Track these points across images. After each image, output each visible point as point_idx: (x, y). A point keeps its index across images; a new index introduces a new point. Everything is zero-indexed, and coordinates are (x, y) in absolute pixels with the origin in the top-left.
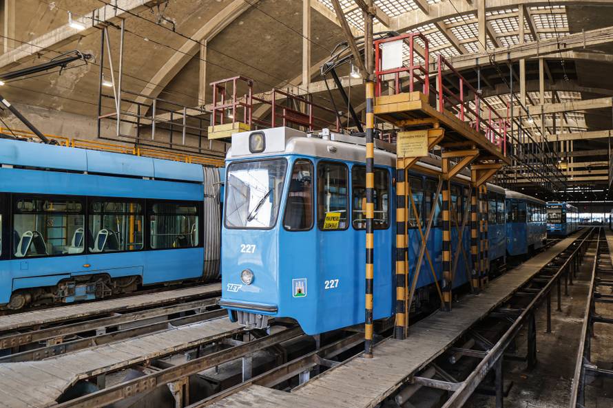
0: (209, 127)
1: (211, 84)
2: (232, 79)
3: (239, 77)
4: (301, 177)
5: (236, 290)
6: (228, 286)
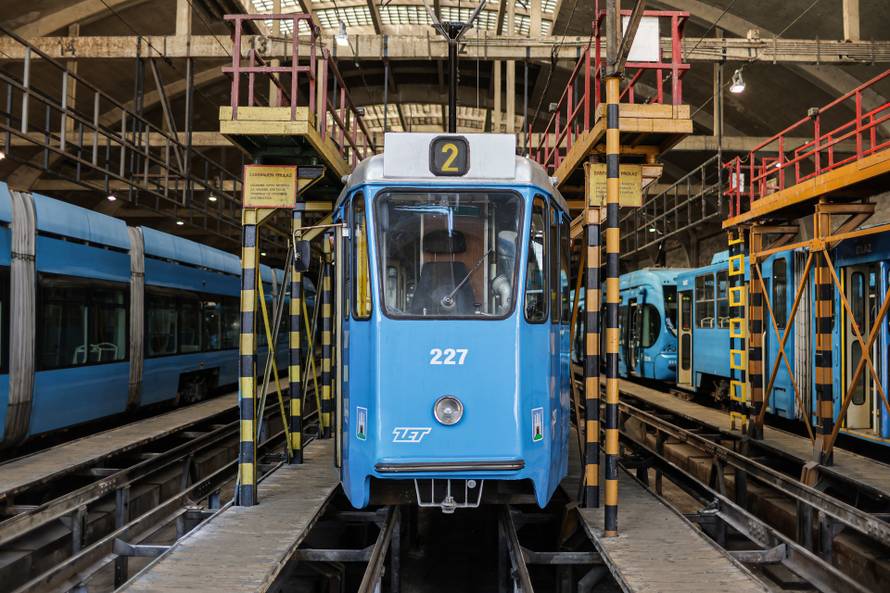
5: (417, 438)
6: (394, 432)
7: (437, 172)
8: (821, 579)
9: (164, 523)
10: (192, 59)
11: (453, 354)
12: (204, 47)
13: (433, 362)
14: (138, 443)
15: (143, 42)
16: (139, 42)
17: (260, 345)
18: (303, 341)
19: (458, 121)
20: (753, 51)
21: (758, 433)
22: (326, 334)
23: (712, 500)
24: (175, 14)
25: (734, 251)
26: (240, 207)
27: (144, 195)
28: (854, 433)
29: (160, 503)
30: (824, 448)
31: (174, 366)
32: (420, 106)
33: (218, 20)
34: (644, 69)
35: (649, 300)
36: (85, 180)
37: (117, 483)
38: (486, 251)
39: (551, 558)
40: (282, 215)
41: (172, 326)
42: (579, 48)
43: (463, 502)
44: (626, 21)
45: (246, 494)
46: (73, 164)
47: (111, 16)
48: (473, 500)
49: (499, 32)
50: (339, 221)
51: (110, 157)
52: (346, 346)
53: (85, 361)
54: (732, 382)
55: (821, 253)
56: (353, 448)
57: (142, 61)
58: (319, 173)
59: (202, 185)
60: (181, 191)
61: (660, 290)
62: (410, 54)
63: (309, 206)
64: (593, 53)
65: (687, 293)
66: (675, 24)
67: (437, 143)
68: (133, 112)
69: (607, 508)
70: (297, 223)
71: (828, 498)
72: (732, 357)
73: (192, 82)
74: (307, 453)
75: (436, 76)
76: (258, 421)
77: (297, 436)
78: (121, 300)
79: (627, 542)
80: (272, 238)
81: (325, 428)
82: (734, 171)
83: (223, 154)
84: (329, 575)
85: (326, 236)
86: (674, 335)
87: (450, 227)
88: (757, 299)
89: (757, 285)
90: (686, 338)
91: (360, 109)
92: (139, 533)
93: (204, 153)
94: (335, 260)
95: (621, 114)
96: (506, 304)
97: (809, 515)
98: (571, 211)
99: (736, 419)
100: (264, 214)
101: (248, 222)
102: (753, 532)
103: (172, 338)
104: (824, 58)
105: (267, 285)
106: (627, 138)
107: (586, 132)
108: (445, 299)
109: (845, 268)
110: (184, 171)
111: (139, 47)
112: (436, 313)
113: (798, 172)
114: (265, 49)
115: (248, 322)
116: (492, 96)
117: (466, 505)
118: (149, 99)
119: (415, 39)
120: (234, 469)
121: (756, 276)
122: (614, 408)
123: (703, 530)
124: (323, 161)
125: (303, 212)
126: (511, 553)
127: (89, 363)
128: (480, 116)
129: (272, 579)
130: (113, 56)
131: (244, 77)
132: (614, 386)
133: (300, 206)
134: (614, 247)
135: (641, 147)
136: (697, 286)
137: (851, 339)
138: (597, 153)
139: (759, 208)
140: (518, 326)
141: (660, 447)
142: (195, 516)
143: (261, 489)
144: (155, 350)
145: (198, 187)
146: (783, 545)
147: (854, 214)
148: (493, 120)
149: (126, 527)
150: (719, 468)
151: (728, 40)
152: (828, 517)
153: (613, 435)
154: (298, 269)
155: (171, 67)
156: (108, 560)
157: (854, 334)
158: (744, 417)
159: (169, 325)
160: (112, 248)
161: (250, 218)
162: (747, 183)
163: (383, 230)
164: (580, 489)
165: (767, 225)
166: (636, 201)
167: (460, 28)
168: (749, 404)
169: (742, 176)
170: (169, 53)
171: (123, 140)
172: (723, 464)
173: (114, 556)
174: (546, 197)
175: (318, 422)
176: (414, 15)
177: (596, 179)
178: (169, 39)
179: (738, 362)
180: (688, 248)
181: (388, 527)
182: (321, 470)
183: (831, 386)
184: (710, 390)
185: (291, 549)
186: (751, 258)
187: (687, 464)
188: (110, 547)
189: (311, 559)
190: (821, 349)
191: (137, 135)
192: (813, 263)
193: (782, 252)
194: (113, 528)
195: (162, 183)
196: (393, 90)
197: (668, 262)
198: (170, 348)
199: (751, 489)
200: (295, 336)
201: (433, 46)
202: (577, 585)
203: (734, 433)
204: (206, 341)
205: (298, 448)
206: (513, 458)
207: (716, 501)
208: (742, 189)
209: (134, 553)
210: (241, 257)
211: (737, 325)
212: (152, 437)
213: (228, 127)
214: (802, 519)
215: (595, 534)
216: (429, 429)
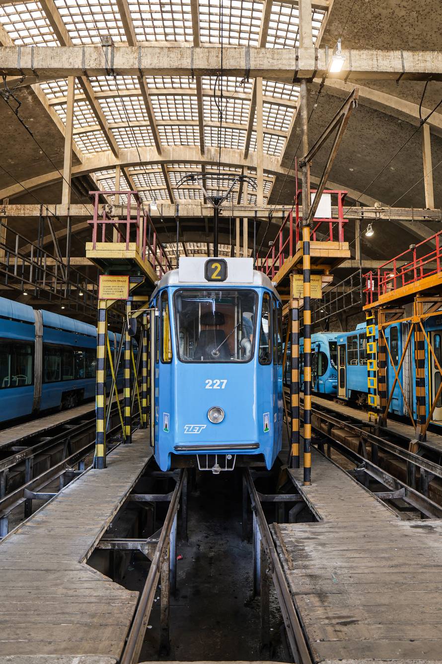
0: (87, 244)
5: (198, 431)
6: (185, 428)
7: (209, 280)
8: (426, 508)
9: (53, 479)
10: (71, 217)
11: (219, 383)
12: (77, 211)
13: (207, 387)
14: (38, 432)
15: (43, 207)
16: (41, 208)
17: (108, 376)
18: (132, 374)
19: (219, 252)
20: (378, 214)
21: (384, 423)
22: (145, 370)
23: (361, 463)
24: (62, 193)
25: (369, 323)
26: (97, 299)
27: (43, 292)
28: (437, 423)
29: (51, 467)
30: (421, 432)
31: (59, 388)
32: (195, 244)
33: (85, 196)
34: (322, 222)
35: (321, 350)
36: (11, 284)
37: (26, 456)
38: (236, 325)
39: (274, 498)
40: (120, 303)
41: (58, 365)
42: (284, 212)
43: (224, 467)
44: (313, 196)
45: (100, 462)
46: (4, 275)
47: (27, 194)
48: (230, 466)
49: (239, 203)
50: (153, 307)
51: (24, 271)
52: (157, 377)
53: (9, 385)
54: (369, 395)
55: (418, 324)
56: (161, 435)
57: (43, 218)
58: (141, 280)
59: (75, 286)
60: (64, 290)
61: (328, 344)
62: (191, 214)
63: (135, 299)
64: (294, 215)
65: (343, 346)
66: (340, 197)
67: (208, 263)
68: (38, 246)
69: (305, 469)
70: (129, 308)
71: (426, 460)
72: (369, 381)
73: (70, 230)
74: (134, 437)
75: (204, 227)
76: (106, 420)
77: (128, 428)
78: (29, 351)
79: (317, 488)
80: (114, 316)
81: (144, 423)
82: (369, 279)
83: (87, 270)
84: (147, 508)
85: (145, 315)
86: (335, 368)
87: (214, 310)
88: (383, 349)
89: (382, 341)
90: (342, 370)
91: (164, 245)
92: (38, 485)
93: (78, 269)
94: (150, 328)
95: (311, 247)
96: (248, 354)
97: (414, 469)
98: (282, 301)
99: (372, 416)
100: (110, 303)
101: (101, 307)
102: (386, 481)
103: (58, 373)
104: (416, 218)
105: (112, 342)
106: (314, 260)
107: (291, 257)
108: (214, 351)
109: (430, 332)
110: (65, 279)
111: (41, 210)
112: (209, 359)
113: (403, 280)
114: (111, 211)
115: (101, 364)
116: (234, 238)
117: (226, 469)
118: (46, 240)
119: (194, 206)
120: (93, 447)
121: (382, 337)
122: (309, 412)
123: (358, 481)
124: (143, 273)
125: (132, 302)
126: (251, 495)
127: (11, 386)
128: (228, 249)
129: (115, 513)
130: (26, 215)
131: (100, 226)
132: (308, 399)
133: (130, 298)
134: (308, 321)
135: (322, 265)
136: (348, 342)
137: (434, 371)
138: (297, 268)
139: (383, 299)
140: (255, 366)
141: (329, 432)
142: (70, 475)
143: (108, 458)
144: (48, 379)
145: (73, 288)
146: (404, 489)
147: (436, 303)
148: (235, 252)
149: (31, 482)
150: (363, 444)
151: (364, 208)
152: (425, 471)
153: (308, 427)
154: (129, 334)
155: (59, 222)
156: (20, 502)
157: (436, 367)
158: (376, 414)
159: (56, 364)
160: (25, 322)
161: (102, 305)
162: (376, 285)
163: (178, 312)
164: (289, 459)
165: (387, 308)
166: (319, 296)
167: (220, 199)
168: (379, 407)
169: (373, 281)
170: (58, 214)
171: (31, 261)
172: (366, 441)
173: (24, 499)
174: (270, 293)
175: (140, 419)
176: (192, 194)
177: (296, 283)
178: (58, 206)
179: (372, 384)
180: (341, 321)
181: (181, 481)
182: (142, 447)
183: (425, 397)
184: (357, 399)
185: (126, 495)
186: (379, 327)
187: (344, 440)
188: (22, 495)
189: (137, 500)
190: (419, 377)
191: (40, 259)
192: (414, 329)
193: (395, 323)
194: (24, 483)
195: (53, 285)
196: (181, 235)
197: (330, 329)
198: (57, 377)
199: (380, 454)
200: (127, 371)
201: (203, 210)
202: (288, 513)
203: (370, 423)
204: (77, 372)
205: (129, 434)
206: (253, 442)
207: (364, 463)
208: (373, 289)
209: (35, 497)
210: (97, 327)
211: (371, 363)
212: (46, 428)
213: (90, 254)
214: (410, 472)
215: (298, 484)
216: (205, 426)
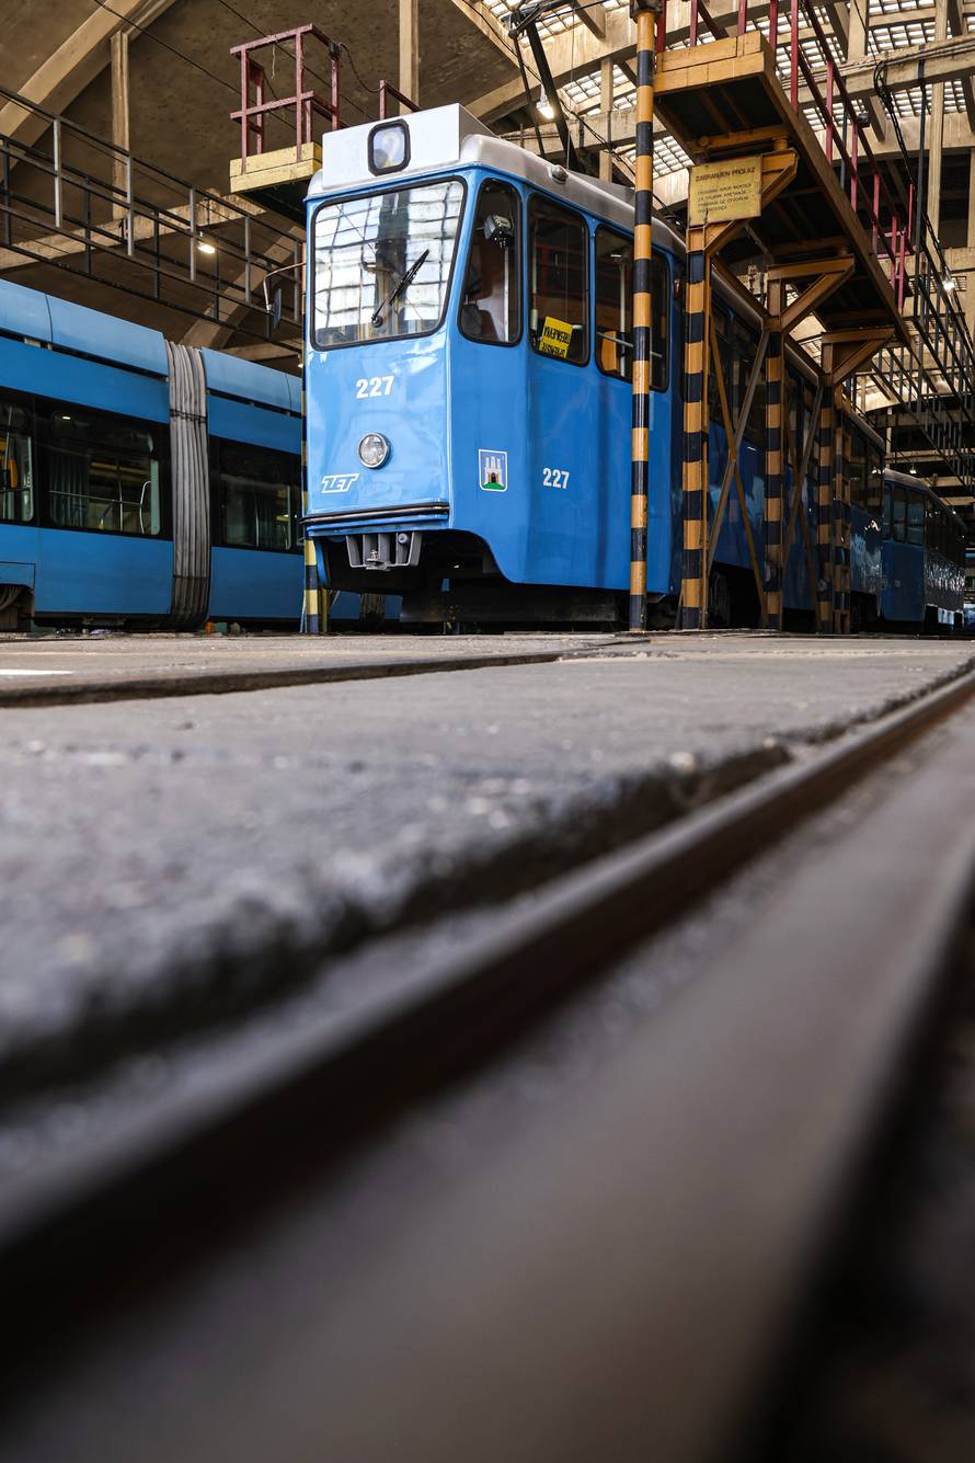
0: (233, 163)
1: (234, 50)
2: (292, 33)
3: (310, 27)
4: (493, 229)
5: (344, 488)
6: (323, 482)
7: (377, 172)
11: (379, 383)
13: (360, 395)
112: (363, 337)
166: (753, 210)
174: (516, 185)
213: (238, 184)
216: (357, 475)
